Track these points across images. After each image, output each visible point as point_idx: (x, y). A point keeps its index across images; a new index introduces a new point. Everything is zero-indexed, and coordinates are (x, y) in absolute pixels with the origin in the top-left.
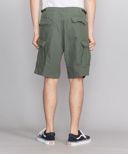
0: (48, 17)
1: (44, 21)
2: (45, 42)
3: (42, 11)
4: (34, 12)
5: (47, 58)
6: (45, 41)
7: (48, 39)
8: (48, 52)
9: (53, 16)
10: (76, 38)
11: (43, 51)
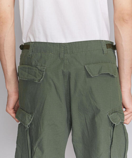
0: (33, 63)
1: (26, 71)
2: (31, 115)
3: (22, 47)
4: (4, 49)
5: (37, 150)
6: (31, 113)
7: (36, 111)
8: (39, 140)
9: (45, 64)
10: (97, 109)
11: (27, 134)
